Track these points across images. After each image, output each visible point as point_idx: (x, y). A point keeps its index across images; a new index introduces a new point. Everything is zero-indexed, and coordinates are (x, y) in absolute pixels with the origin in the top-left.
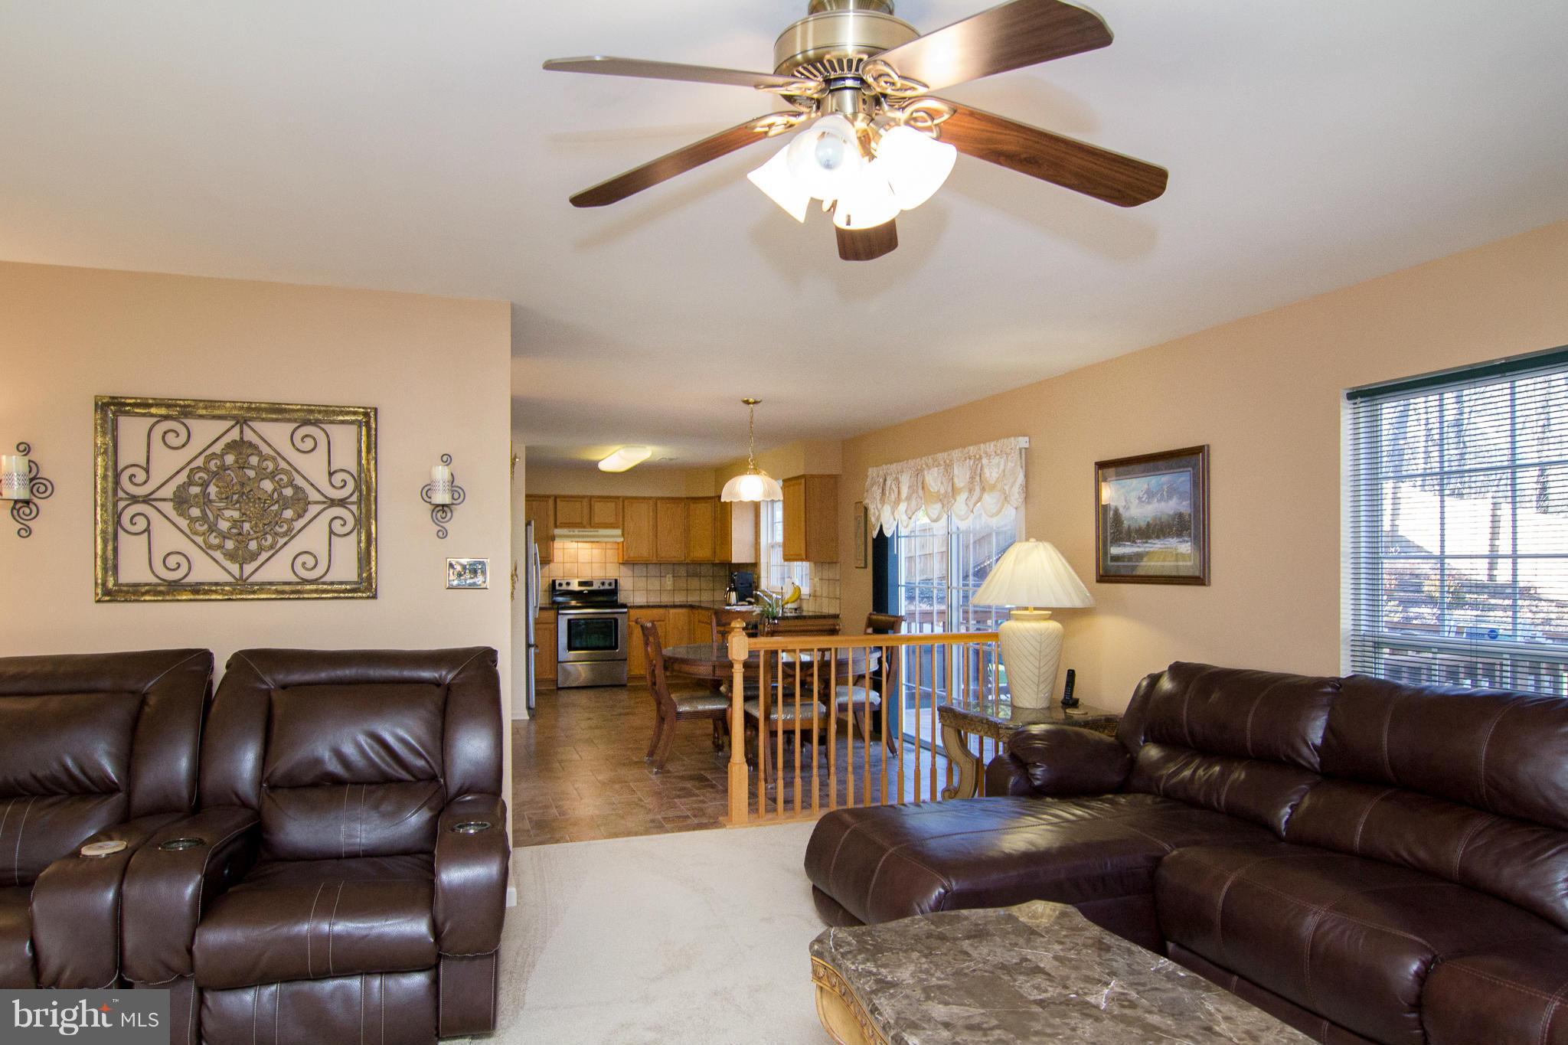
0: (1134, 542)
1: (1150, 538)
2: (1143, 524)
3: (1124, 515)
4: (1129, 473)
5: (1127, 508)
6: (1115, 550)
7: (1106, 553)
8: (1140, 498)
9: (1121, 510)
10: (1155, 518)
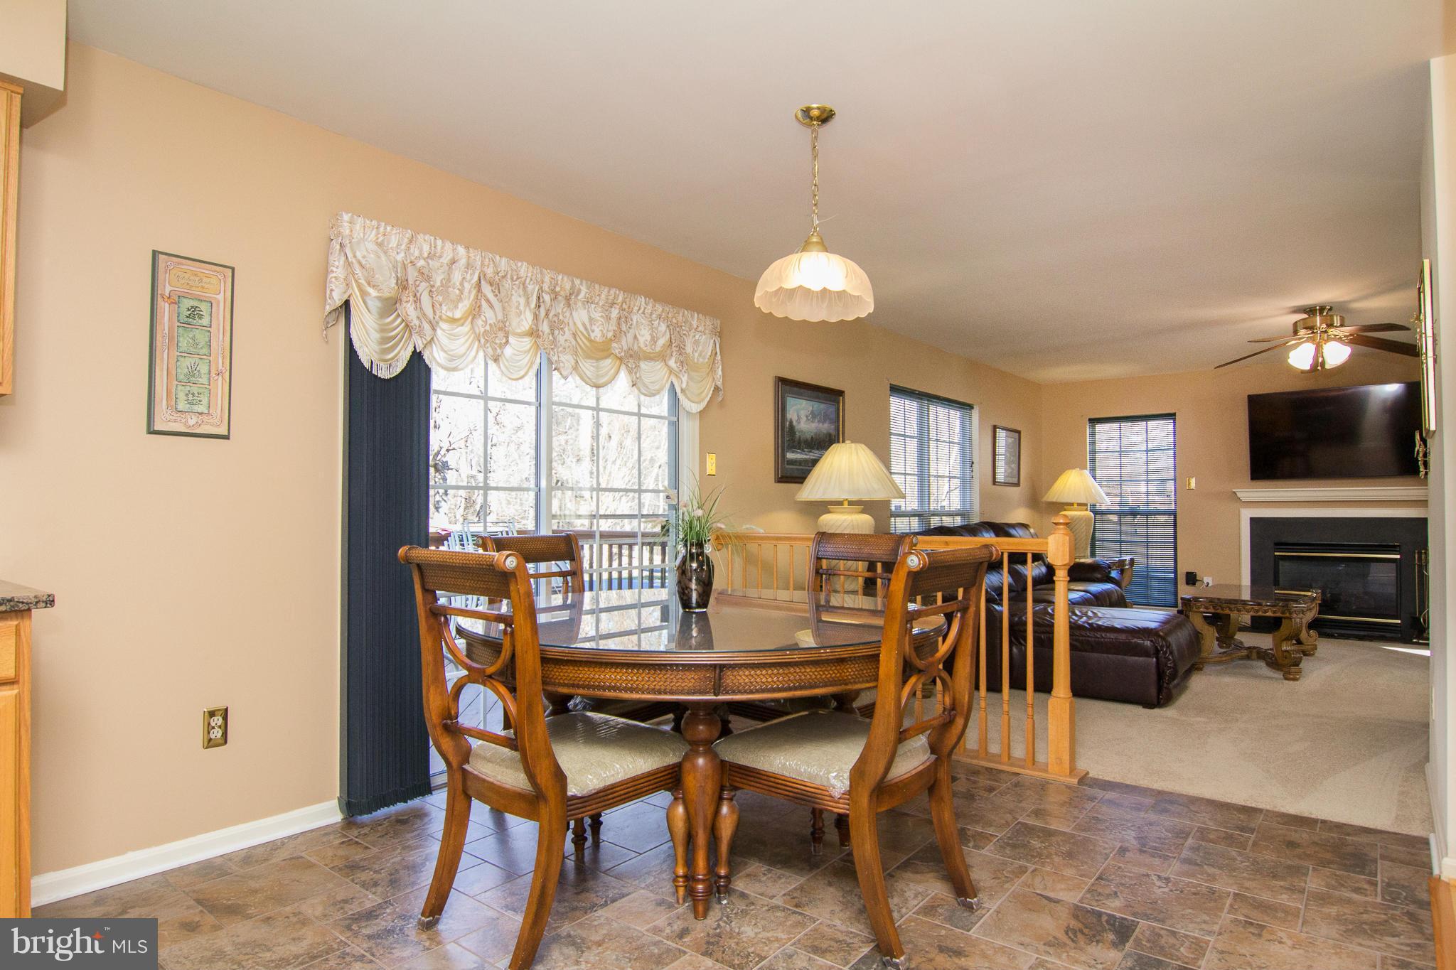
0: (803, 450)
1: (812, 448)
2: (809, 437)
3: (796, 428)
4: (801, 395)
5: (799, 422)
6: (790, 456)
7: (784, 456)
8: (807, 417)
9: (795, 423)
10: (816, 434)
